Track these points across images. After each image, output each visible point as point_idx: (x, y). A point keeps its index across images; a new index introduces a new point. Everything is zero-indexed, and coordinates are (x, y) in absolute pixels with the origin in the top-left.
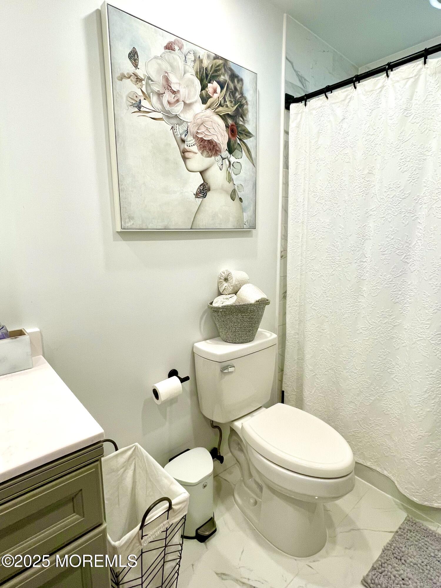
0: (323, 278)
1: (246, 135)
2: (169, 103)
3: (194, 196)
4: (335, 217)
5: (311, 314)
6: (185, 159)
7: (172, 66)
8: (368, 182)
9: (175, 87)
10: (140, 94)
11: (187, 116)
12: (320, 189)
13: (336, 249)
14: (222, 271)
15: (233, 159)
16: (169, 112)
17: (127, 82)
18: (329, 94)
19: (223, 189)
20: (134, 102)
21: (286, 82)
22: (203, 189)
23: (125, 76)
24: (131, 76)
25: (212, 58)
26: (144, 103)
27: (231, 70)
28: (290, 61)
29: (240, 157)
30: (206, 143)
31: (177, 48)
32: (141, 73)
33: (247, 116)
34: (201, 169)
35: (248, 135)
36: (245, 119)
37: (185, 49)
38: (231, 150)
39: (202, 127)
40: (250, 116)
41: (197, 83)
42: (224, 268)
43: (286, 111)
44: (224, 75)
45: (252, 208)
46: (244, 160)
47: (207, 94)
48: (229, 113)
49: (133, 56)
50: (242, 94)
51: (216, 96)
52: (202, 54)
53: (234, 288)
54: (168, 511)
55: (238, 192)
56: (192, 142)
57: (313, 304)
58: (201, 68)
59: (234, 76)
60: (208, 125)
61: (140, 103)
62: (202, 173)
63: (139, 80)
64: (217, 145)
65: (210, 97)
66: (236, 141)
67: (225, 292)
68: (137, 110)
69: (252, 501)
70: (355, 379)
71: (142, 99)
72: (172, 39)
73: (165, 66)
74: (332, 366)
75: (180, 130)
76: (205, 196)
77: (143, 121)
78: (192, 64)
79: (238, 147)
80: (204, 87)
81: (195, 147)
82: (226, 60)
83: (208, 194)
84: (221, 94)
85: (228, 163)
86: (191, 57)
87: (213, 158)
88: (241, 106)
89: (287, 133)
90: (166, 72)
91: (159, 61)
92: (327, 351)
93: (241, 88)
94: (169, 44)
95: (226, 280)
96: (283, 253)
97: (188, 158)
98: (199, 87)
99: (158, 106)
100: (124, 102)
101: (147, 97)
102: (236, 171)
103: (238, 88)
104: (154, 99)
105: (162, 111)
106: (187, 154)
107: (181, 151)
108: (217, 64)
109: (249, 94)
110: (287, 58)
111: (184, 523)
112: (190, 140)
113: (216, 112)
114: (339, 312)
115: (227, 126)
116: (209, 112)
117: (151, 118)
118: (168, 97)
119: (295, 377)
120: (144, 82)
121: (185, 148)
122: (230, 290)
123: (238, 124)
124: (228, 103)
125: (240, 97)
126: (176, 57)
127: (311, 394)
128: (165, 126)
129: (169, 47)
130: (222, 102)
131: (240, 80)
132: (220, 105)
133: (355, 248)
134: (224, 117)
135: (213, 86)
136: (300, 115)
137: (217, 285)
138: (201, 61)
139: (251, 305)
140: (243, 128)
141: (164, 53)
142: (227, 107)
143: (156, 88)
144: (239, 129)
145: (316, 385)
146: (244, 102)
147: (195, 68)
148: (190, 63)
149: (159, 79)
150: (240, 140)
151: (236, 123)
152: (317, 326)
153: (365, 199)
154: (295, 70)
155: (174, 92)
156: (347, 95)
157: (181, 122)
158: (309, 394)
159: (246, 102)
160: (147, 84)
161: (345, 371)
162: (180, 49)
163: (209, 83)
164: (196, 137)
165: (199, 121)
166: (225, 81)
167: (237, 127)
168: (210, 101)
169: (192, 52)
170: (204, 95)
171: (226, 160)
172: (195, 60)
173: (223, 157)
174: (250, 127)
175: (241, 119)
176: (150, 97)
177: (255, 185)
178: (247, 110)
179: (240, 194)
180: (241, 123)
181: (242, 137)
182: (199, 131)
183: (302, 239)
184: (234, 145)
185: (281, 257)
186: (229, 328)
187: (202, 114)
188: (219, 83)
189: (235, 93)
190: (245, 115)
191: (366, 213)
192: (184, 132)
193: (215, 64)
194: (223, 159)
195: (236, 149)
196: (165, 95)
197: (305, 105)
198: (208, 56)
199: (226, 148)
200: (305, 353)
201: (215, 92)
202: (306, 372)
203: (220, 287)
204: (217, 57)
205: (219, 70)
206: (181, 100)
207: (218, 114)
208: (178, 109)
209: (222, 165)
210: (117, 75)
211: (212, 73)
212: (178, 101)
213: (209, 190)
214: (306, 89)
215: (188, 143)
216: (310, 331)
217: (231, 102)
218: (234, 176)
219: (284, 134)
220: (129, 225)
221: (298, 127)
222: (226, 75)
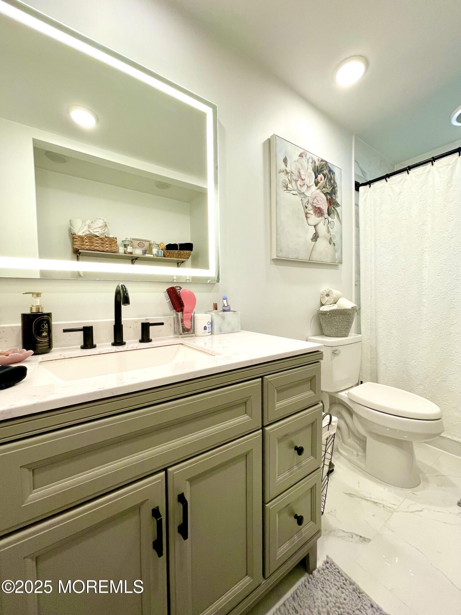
0: (390, 297)
1: (337, 205)
2: (300, 186)
3: (311, 240)
4: (397, 255)
5: (382, 323)
6: (307, 217)
7: (302, 165)
8: (422, 230)
9: (303, 177)
10: (288, 180)
11: (308, 194)
12: (384, 238)
13: (399, 277)
14: (323, 290)
15: (330, 219)
16: (300, 191)
17: (282, 174)
18: (387, 179)
19: (325, 237)
20: (285, 185)
21: (355, 175)
22: (315, 236)
23: (281, 171)
24: (284, 171)
25: (320, 161)
26: (289, 186)
27: (329, 167)
28: (357, 162)
29: (333, 218)
30: (317, 209)
31: (304, 156)
32: (288, 169)
33: (337, 193)
34: (314, 224)
35: (338, 205)
36: (336, 195)
37: (308, 157)
38: (329, 214)
39: (315, 200)
40: (338, 194)
41: (313, 174)
42: (325, 288)
43: (356, 191)
44: (326, 171)
45: (340, 250)
46: (336, 220)
47: (318, 181)
48: (328, 192)
49: (285, 160)
50: (334, 181)
51: (322, 182)
52: (316, 159)
53: (334, 300)
54: (329, 425)
55: (333, 240)
56: (310, 208)
57: (383, 315)
58: (315, 166)
59: (330, 171)
60: (318, 198)
61: (287, 185)
62: (315, 226)
63: (287, 173)
64: (322, 210)
65: (319, 183)
66: (331, 208)
67: (327, 303)
68: (286, 189)
69: (355, 453)
70: (422, 366)
71: (288, 183)
72: (302, 151)
73: (299, 166)
74: (401, 360)
75: (305, 201)
76: (316, 241)
77: (288, 196)
78: (311, 164)
79: (333, 212)
80: (316, 177)
81: (312, 211)
82: (326, 162)
83: (318, 239)
84: (325, 180)
85: (327, 221)
86: (310, 161)
87: (320, 218)
88: (334, 188)
89: (357, 205)
90: (299, 169)
91: (296, 163)
92: (396, 349)
93: (334, 178)
94: (301, 154)
95: (328, 295)
96: (356, 282)
97: (308, 218)
98: (314, 177)
99: (295, 188)
100: (281, 184)
101: (290, 182)
102: (332, 227)
103: (333, 178)
104: (294, 183)
105: (297, 190)
106: (308, 215)
107: (305, 212)
108: (323, 164)
109: (338, 181)
110: (355, 161)
111: (334, 440)
112: (310, 207)
113: (322, 191)
114: (405, 319)
115: (327, 200)
116: (319, 191)
117: (292, 194)
118: (300, 182)
119: (369, 372)
120: (289, 174)
121: (307, 212)
122: (332, 301)
123: (333, 198)
124: (328, 186)
125: (334, 183)
126: (304, 160)
127: (385, 382)
128: (298, 198)
129: (301, 156)
130: (325, 186)
131: (334, 173)
132: (324, 187)
133: (416, 274)
134: (326, 194)
135: (320, 176)
136: (366, 194)
137: (320, 299)
138: (315, 163)
139: (349, 310)
140: (335, 201)
141: (298, 159)
142: (327, 188)
143: (295, 178)
144: (333, 201)
145: (388, 375)
146: (335, 185)
147: (312, 166)
148: (310, 164)
149: (296, 172)
150: (334, 208)
151: (332, 198)
152: (387, 331)
153: (421, 241)
154: (360, 167)
155: (302, 180)
156: (403, 178)
157: (306, 196)
158: (383, 382)
159: (337, 186)
160: (291, 175)
161: (413, 362)
162: (306, 156)
163: (319, 174)
164: (312, 205)
165: (314, 197)
166: (326, 173)
167: (332, 201)
168: (319, 185)
169: (311, 158)
170: (316, 182)
171: (327, 219)
172: (312, 162)
173: (325, 217)
174: (338, 200)
175: (334, 195)
176: (292, 182)
177: (341, 236)
178: (337, 190)
179: (334, 241)
180: (334, 198)
181: (335, 207)
182: (314, 202)
183: (371, 272)
184: (330, 211)
185: (355, 285)
186: (333, 326)
187: (315, 192)
188: (323, 174)
189: (331, 181)
190: (336, 194)
191: (422, 250)
192: (306, 203)
193: (322, 164)
194: (325, 219)
195: (331, 213)
196: (298, 181)
197: (370, 187)
198: (318, 160)
199: (327, 212)
200: (378, 351)
201: (321, 180)
202: (380, 365)
203: (323, 301)
204: (322, 160)
205: (324, 167)
206: (306, 184)
207: (323, 192)
208: (304, 189)
209: (325, 222)
210: (278, 170)
211: (321, 169)
212: (304, 184)
213: (318, 237)
214: (366, 179)
215: (309, 209)
216: (382, 335)
217: (329, 185)
218: (331, 230)
219: (355, 206)
220: (280, 254)
221: (365, 200)
222: (327, 170)
